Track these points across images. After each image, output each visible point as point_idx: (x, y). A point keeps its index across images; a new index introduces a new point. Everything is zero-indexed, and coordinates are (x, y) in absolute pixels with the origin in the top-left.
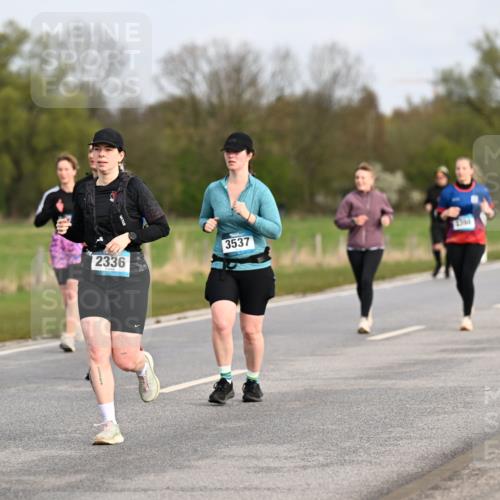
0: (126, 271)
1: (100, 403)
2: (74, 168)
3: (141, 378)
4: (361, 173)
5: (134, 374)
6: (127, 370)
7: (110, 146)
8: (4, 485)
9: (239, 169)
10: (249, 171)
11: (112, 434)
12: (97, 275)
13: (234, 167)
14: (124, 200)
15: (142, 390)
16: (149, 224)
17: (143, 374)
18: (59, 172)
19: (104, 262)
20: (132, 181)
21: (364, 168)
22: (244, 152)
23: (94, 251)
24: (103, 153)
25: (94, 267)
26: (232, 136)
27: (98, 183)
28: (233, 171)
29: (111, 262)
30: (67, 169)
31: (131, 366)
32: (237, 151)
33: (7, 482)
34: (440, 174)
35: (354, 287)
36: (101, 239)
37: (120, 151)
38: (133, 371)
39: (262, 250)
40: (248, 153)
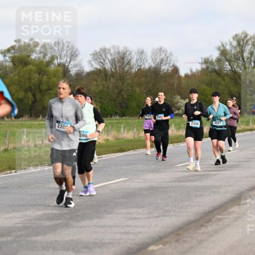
0: (198, 126)
4: (229, 101)
7: (195, 93)
10: (219, 101)
12: (191, 127)
13: (215, 100)
19: (193, 124)
20: (200, 103)
22: (217, 97)
23: (190, 121)
25: (190, 125)
26: (215, 92)
27: (192, 103)
29: (195, 124)
32: (216, 96)
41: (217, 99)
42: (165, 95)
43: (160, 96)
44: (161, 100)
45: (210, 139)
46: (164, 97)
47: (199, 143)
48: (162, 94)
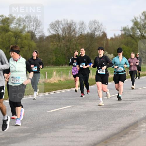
0: (104, 73)
1: (100, 98)
3: (107, 94)
5: (106, 93)
6: (105, 92)
11: (102, 103)
12: (99, 74)
14: (104, 60)
15: (107, 96)
16: (109, 64)
17: (107, 93)
19: (100, 71)
23: (99, 69)
24: (100, 51)
27: (99, 57)
29: (102, 71)
31: (105, 91)
34: (137, 55)
35: (131, 79)
36: (100, 67)
37: (103, 50)
38: (106, 92)
39: (124, 70)
42: (85, 50)
43: (82, 51)
44: (82, 54)
46: (84, 52)
48: (83, 49)
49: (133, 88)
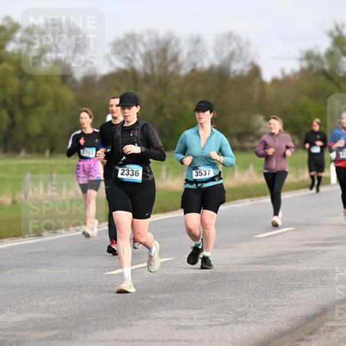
0: (138, 179)
2: (91, 117)
4: (272, 121)
8: (2, 338)
9: (205, 122)
13: (202, 121)
14: (139, 135)
18: (81, 120)
19: (126, 172)
21: (275, 118)
22: (208, 112)
25: (120, 176)
26: (200, 102)
28: (201, 124)
29: (131, 172)
30: (85, 118)
32: (204, 111)
33: (4, 336)
40: (211, 112)
41: (206, 117)
45: (181, 212)
47: (143, 223)
49: (275, 225)
